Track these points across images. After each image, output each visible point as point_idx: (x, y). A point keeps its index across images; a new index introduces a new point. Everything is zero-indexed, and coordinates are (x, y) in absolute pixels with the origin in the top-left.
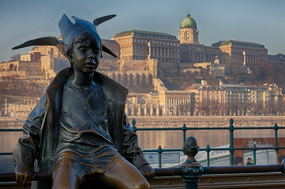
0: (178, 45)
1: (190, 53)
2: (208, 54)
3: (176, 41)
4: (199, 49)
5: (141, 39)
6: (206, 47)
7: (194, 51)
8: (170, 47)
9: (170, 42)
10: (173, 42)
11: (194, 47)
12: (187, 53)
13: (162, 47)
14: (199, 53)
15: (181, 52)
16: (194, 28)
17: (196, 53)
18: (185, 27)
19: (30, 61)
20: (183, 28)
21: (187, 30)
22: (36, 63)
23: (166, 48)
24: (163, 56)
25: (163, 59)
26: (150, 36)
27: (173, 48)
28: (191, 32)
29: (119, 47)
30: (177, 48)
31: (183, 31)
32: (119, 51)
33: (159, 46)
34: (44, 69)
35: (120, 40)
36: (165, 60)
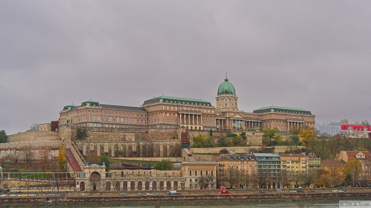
0: (213, 111)
1: (228, 120)
2: (248, 122)
3: (211, 107)
4: (238, 116)
5: (170, 106)
6: (246, 114)
7: (231, 119)
8: (204, 114)
9: (205, 108)
10: (207, 109)
11: (232, 114)
12: (224, 120)
13: (194, 114)
14: (238, 120)
15: (217, 120)
16: (232, 93)
17: (234, 120)
18: (222, 93)
19: (47, 130)
20: (221, 93)
21: (224, 96)
22: (53, 133)
23: (199, 116)
24: (196, 124)
25: (196, 128)
26: (182, 103)
27: (207, 115)
28: (229, 98)
29: (148, 115)
30: (211, 115)
31: (220, 97)
32: (148, 119)
33: (191, 113)
34: (61, 139)
35: (148, 107)
36: (198, 129)
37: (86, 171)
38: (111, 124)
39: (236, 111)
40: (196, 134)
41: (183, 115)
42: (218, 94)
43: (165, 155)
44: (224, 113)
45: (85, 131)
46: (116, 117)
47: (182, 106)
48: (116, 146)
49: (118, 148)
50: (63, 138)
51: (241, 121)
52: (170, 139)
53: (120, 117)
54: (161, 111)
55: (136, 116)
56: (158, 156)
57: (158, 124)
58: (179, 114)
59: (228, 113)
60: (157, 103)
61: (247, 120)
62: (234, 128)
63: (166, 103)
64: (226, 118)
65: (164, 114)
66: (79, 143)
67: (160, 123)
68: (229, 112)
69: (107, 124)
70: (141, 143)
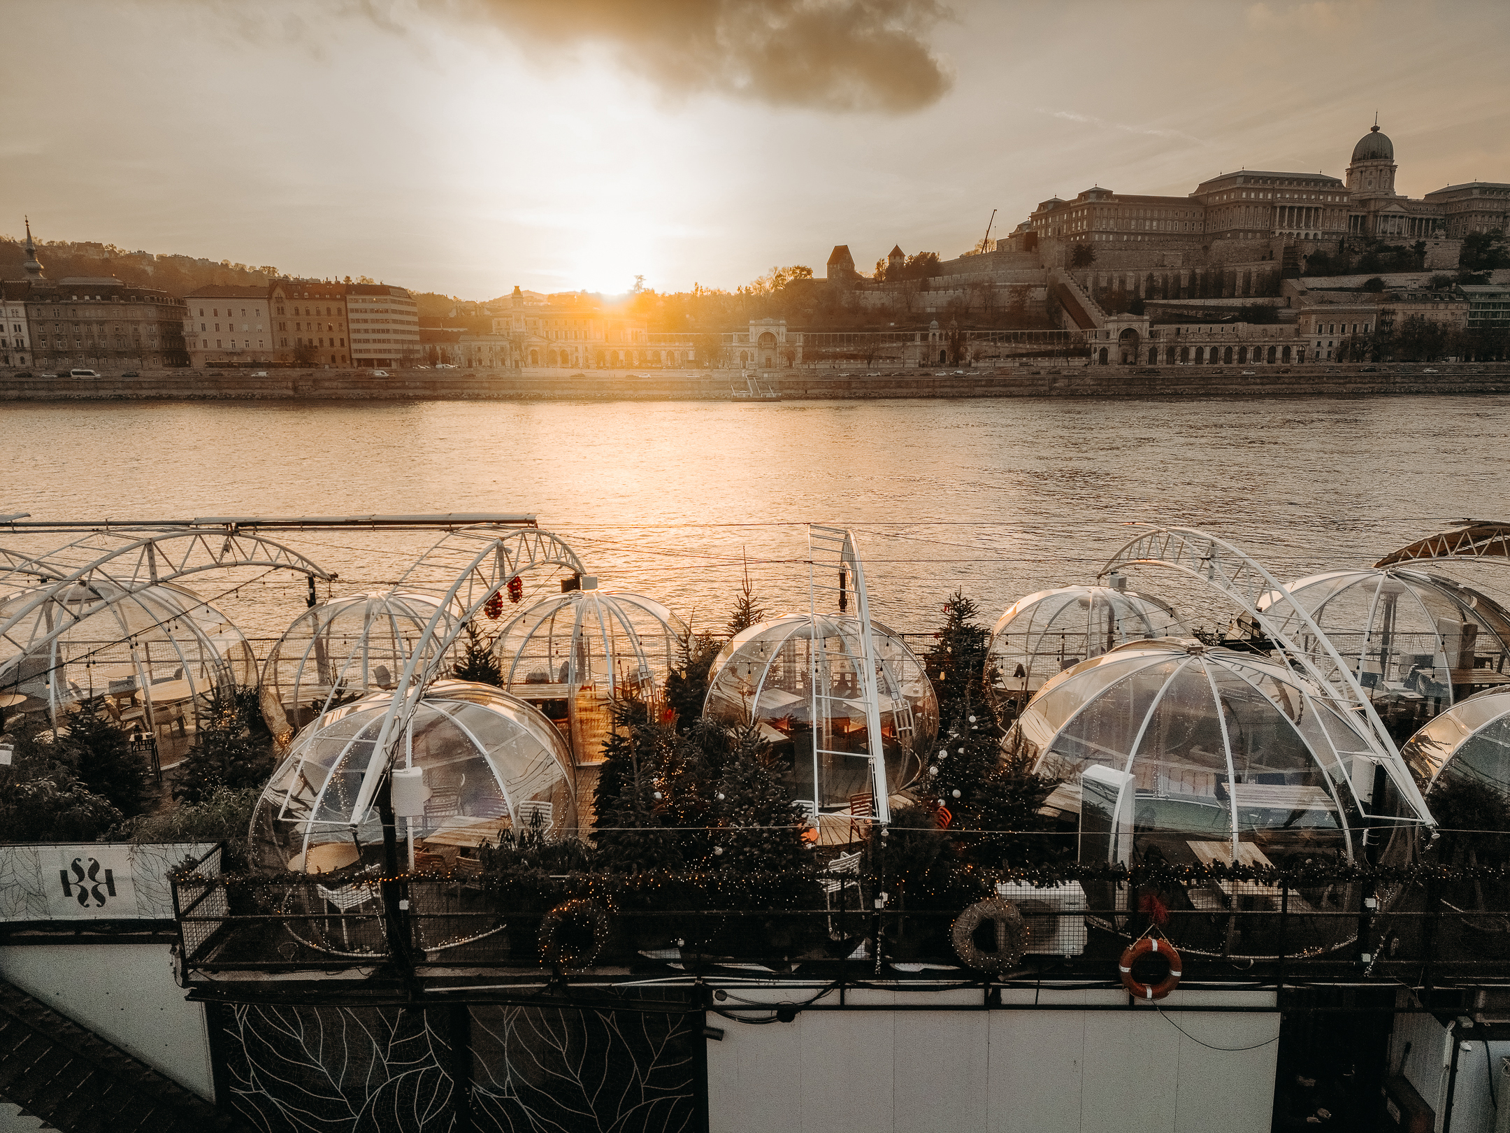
0: (1345, 199)
1: (1371, 217)
2: (1414, 219)
3: (1341, 190)
4: (1395, 208)
5: (1258, 191)
6: (1410, 202)
7: (1381, 213)
8: (1327, 205)
9: (1329, 193)
10: (1334, 194)
11: (1383, 204)
12: (1363, 217)
13: (1306, 205)
14: (1394, 217)
15: (1351, 216)
16: (1386, 157)
17: (1386, 217)
18: (1364, 158)
19: (1014, 249)
20: (1359, 159)
21: (1369, 164)
22: (1028, 255)
23: (1317, 209)
24: (1307, 226)
25: (1307, 235)
26: (1281, 183)
27: (1332, 207)
28: (1380, 168)
29: (1206, 213)
30: (1341, 207)
31: (1358, 167)
32: (1205, 221)
33: (1301, 205)
34: (1043, 267)
35: (1208, 195)
36: (1311, 237)
37: (1111, 326)
38: (1133, 234)
39: (1391, 196)
40: (1309, 249)
41: (1283, 208)
42: (1354, 160)
43: (1246, 294)
44: (1364, 202)
45: (1089, 248)
46: (1145, 219)
47: (1281, 191)
48: (1151, 277)
49: (1154, 281)
50: (1047, 265)
51: (1401, 217)
52: (1255, 260)
53: (1152, 220)
54: (1238, 204)
55: (1182, 215)
56: (1232, 296)
57: (1229, 232)
58: (1276, 207)
59: (1373, 202)
60: (1230, 187)
61: (1412, 216)
62: (1384, 232)
63: (1249, 186)
64: (1369, 212)
65: (1243, 208)
66: (1080, 272)
67: (1234, 227)
68: (1375, 199)
69: (1125, 233)
70: (1198, 271)
